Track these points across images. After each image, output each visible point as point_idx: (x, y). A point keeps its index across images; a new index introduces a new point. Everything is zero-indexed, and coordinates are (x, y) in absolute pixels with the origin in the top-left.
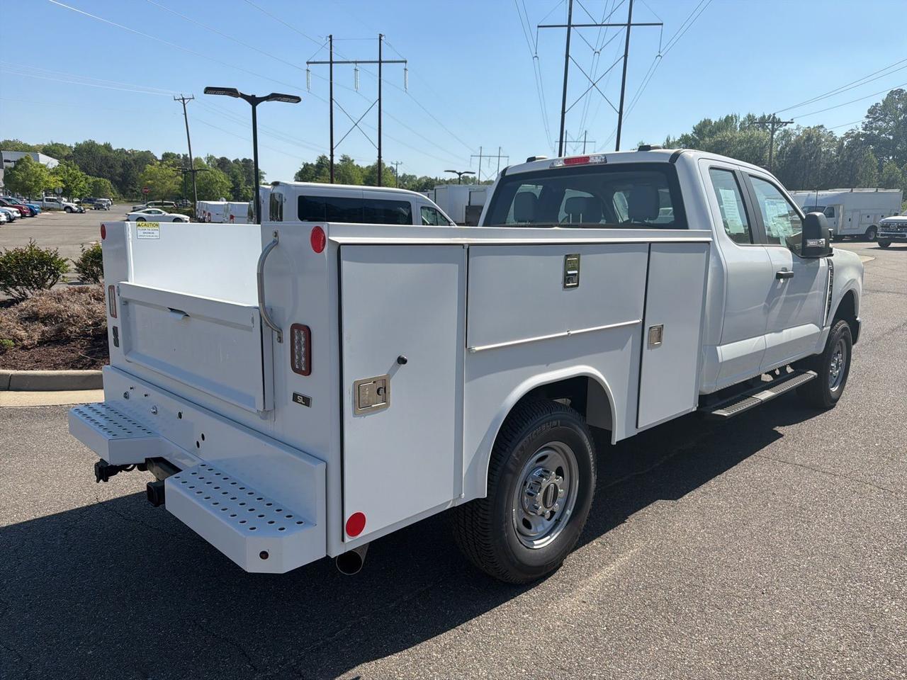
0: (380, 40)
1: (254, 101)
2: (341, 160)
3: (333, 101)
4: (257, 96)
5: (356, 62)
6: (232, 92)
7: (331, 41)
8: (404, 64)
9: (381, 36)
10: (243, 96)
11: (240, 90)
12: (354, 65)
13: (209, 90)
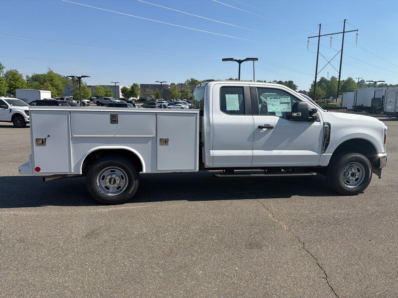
0: (345, 22)
1: (240, 62)
2: (331, 79)
3: (319, 53)
4: (241, 60)
5: (331, 34)
6: (232, 59)
7: (320, 27)
8: (357, 31)
9: (345, 20)
10: (236, 60)
11: (234, 58)
12: (331, 35)
13: (224, 60)
